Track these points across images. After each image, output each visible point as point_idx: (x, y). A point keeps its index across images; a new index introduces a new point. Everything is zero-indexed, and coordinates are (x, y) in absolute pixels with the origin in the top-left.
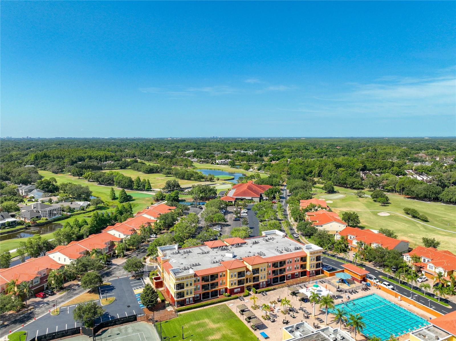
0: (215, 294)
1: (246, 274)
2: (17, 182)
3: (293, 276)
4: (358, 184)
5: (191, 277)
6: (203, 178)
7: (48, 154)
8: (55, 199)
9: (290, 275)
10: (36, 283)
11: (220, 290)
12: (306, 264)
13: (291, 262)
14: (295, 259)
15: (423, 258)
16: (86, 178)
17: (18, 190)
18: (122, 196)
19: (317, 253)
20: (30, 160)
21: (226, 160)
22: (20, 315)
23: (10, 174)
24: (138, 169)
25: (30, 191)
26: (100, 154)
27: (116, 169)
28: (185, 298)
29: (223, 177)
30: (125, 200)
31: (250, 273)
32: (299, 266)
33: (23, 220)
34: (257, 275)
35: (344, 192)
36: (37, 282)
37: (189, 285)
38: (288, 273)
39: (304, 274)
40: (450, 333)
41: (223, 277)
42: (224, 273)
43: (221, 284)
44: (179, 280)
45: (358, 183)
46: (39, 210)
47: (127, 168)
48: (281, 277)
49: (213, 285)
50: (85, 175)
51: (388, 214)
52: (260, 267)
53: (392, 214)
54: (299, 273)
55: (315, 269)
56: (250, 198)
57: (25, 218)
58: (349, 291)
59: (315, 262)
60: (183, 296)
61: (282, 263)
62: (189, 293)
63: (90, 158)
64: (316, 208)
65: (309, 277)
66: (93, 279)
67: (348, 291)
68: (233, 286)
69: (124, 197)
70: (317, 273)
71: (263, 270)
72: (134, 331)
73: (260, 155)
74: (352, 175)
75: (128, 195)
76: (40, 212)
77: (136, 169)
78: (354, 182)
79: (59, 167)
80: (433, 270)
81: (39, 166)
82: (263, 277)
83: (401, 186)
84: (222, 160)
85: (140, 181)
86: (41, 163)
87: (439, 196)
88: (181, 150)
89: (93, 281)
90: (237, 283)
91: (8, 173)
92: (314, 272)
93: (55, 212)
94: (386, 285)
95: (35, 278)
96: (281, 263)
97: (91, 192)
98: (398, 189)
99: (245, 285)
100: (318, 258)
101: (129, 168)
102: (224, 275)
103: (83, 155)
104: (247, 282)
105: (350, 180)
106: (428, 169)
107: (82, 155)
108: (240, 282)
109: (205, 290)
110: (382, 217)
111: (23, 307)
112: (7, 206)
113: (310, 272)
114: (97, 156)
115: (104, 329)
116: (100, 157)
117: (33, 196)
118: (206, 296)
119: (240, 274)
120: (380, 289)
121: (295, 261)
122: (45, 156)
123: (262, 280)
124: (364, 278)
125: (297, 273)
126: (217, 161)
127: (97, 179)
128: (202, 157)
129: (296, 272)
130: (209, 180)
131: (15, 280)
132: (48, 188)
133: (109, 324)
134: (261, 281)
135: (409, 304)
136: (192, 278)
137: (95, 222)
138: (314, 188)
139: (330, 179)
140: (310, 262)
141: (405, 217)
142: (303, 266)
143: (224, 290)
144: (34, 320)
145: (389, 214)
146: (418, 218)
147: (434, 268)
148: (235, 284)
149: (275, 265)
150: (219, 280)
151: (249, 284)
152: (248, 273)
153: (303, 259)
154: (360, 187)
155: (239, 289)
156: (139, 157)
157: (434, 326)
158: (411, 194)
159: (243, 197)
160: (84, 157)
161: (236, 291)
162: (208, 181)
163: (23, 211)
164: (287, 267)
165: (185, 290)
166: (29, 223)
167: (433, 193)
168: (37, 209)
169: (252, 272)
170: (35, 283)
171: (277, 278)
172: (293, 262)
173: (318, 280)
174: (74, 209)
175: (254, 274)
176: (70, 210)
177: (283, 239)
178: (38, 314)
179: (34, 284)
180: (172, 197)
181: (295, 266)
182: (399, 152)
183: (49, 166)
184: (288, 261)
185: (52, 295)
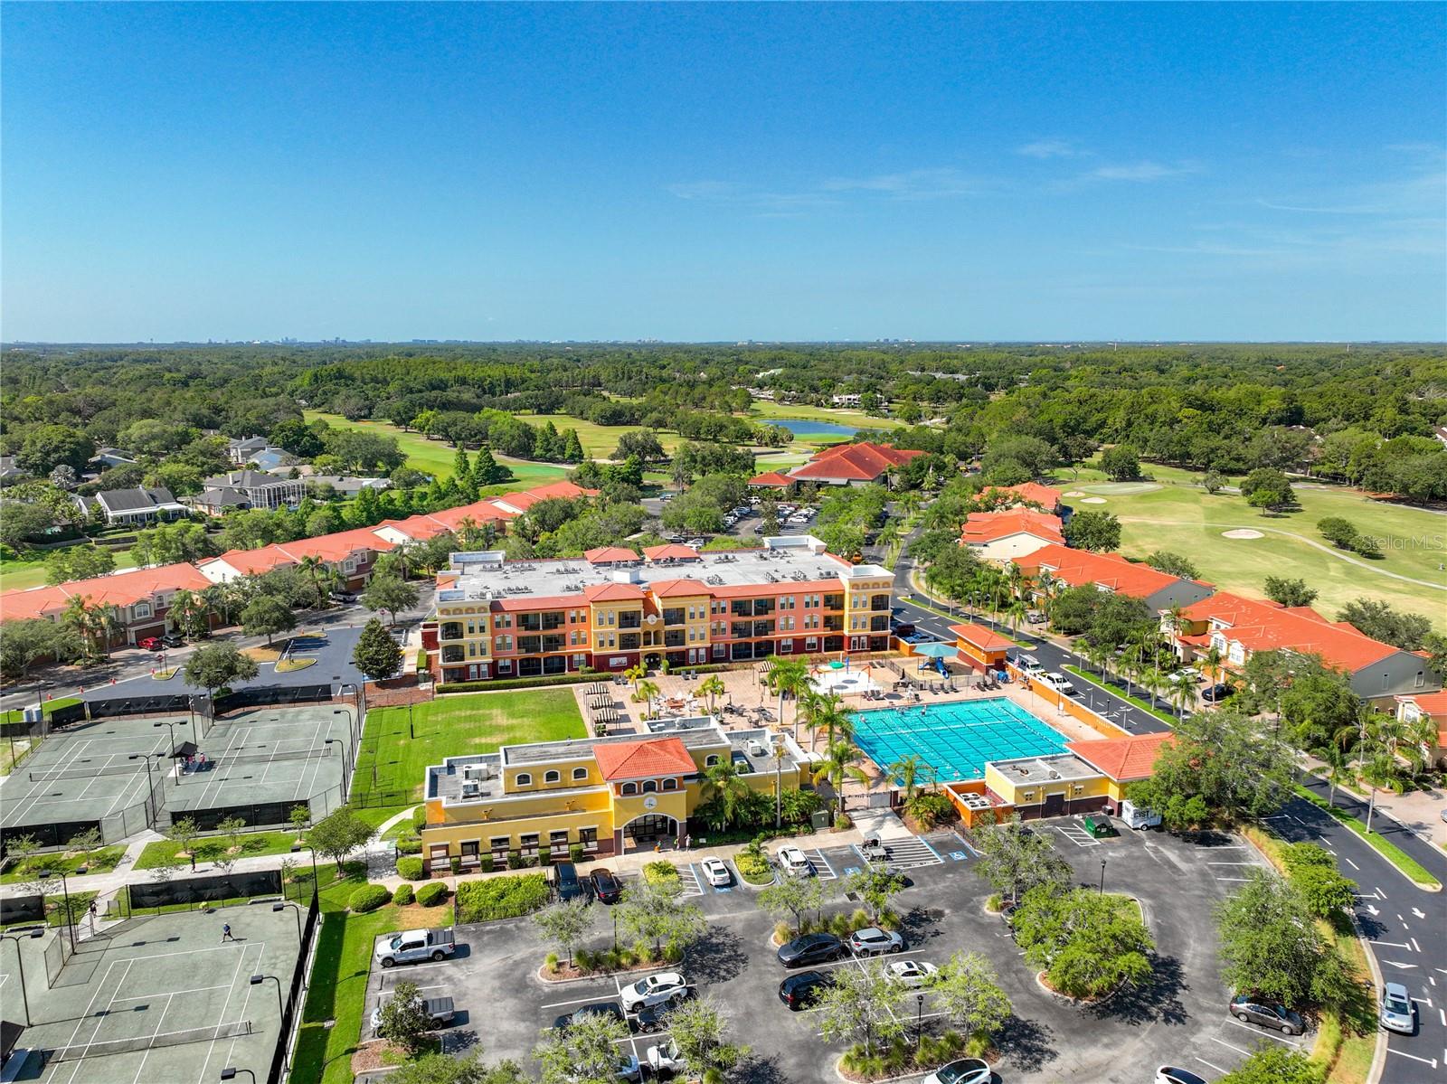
0: (557, 666)
1: (642, 619)
2: (234, 431)
3: (800, 646)
4: (1227, 457)
5: (482, 609)
6: (751, 435)
7: (348, 371)
8: (306, 470)
9: (790, 642)
10: (143, 617)
11: (571, 658)
12: (842, 617)
13: (792, 606)
14: (807, 599)
15: (1215, 623)
16: (421, 429)
17: (228, 450)
18: (481, 468)
19: (876, 585)
20: (301, 386)
22: (88, 673)
23: (224, 413)
24: (582, 413)
25: (255, 450)
26: (492, 374)
27: (523, 414)
28: (467, 661)
29: (820, 439)
30: (488, 480)
31: (655, 619)
32: (819, 618)
33: (206, 510)
34: (678, 626)
35: (1170, 480)
36: (146, 613)
37: (477, 629)
38: (782, 635)
39: (835, 643)
40: (1099, 769)
41: (578, 622)
42: (583, 613)
43: (574, 642)
44: (448, 614)
45: (1229, 453)
46: (246, 486)
47: (557, 411)
48: (758, 645)
49: (554, 642)
50: (419, 420)
51: (1257, 536)
52: (690, 607)
53: (1269, 535)
54: (819, 639)
55: (870, 633)
56: (844, 481)
57: (210, 506)
58: (931, 686)
59: (869, 613)
60: (462, 659)
61: (765, 605)
62: (478, 651)
63: (463, 381)
65: (849, 653)
66: (265, 612)
67: (927, 687)
68: (606, 649)
69: (487, 471)
70: (876, 645)
71: (697, 616)
72: (313, 717)
73: (984, 384)
74: (1214, 429)
75: (498, 464)
76: (249, 492)
77: (577, 412)
79: (362, 402)
81: (317, 400)
82: (698, 635)
83: (1363, 461)
84: (852, 397)
85: (556, 434)
86: (320, 391)
88: (746, 371)
89: (267, 616)
90: (617, 643)
91: (217, 411)
92: (864, 639)
93: (292, 498)
94: (1052, 679)
95: (138, 604)
96: (759, 602)
97: (405, 456)
98: (1352, 470)
99: (643, 650)
100: (878, 603)
101: (563, 411)
102: (583, 619)
103: (444, 375)
104: (647, 643)
105: (1199, 445)
107: (442, 375)
108: (627, 641)
109: (527, 652)
110: (1231, 540)
111: (102, 661)
112: (170, 477)
113: (850, 638)
114: (482, 380)
115: (246, 709)
116: (491, 383)
117: (257, 462)
118: (529, 667)
119: (628, 619)
120: (1031, 688)
121: (807, 604)
122: (340, 375)
123: (696, 644)
124: (1002, 661)
125: (814, 640)
126: (836, 399)
127: (445, 430)
128: (794, 385)
129: (811, 636)
130: (768, 440)
131: (83, 597)
132: (297, 442)
133: (260, 700)
134: (690, 644)
135: (1082, 724)
136: (485, 612)
137: (365, 514)
138: (1084, 467)
139: (1146, 441)
140: (850, 610)
141: (1309, 545)
142: (833, 620)
143: (583, 657)
144: (111, 684)
145: (1261, 535)
146: (1353, 549)
147: (1225, 646)
148: (612, 643)
149: (740, 607)
150: (570, 631)
151: (652, 648)
152: (652, 619)
153: (834, 601)
154: (1233, 465)
155: (624, 660)
156: (611, 384)
157: (1076, 757)
158: (1387, 483)
159: (822, 479)
160: (447, 381)
161: (613, 662)
162: (766, 445)
163: (210, 489)
164: (779, 617)
165: (467, 641)
166: (219, 519)
168: (242, 484)
169: (661, 618)
170: (140, 614)
171: (748, 645)
172: (799, 606)
174: (345, 493)
175: (667, 623)
176: (334, 495)
177: (818, 557)
178: (125, 677)
179: (137, 618)
180: (619, 474)
181: (807, 620)
183: (338, 401)
184: (782, 600)
185: (176, 647)
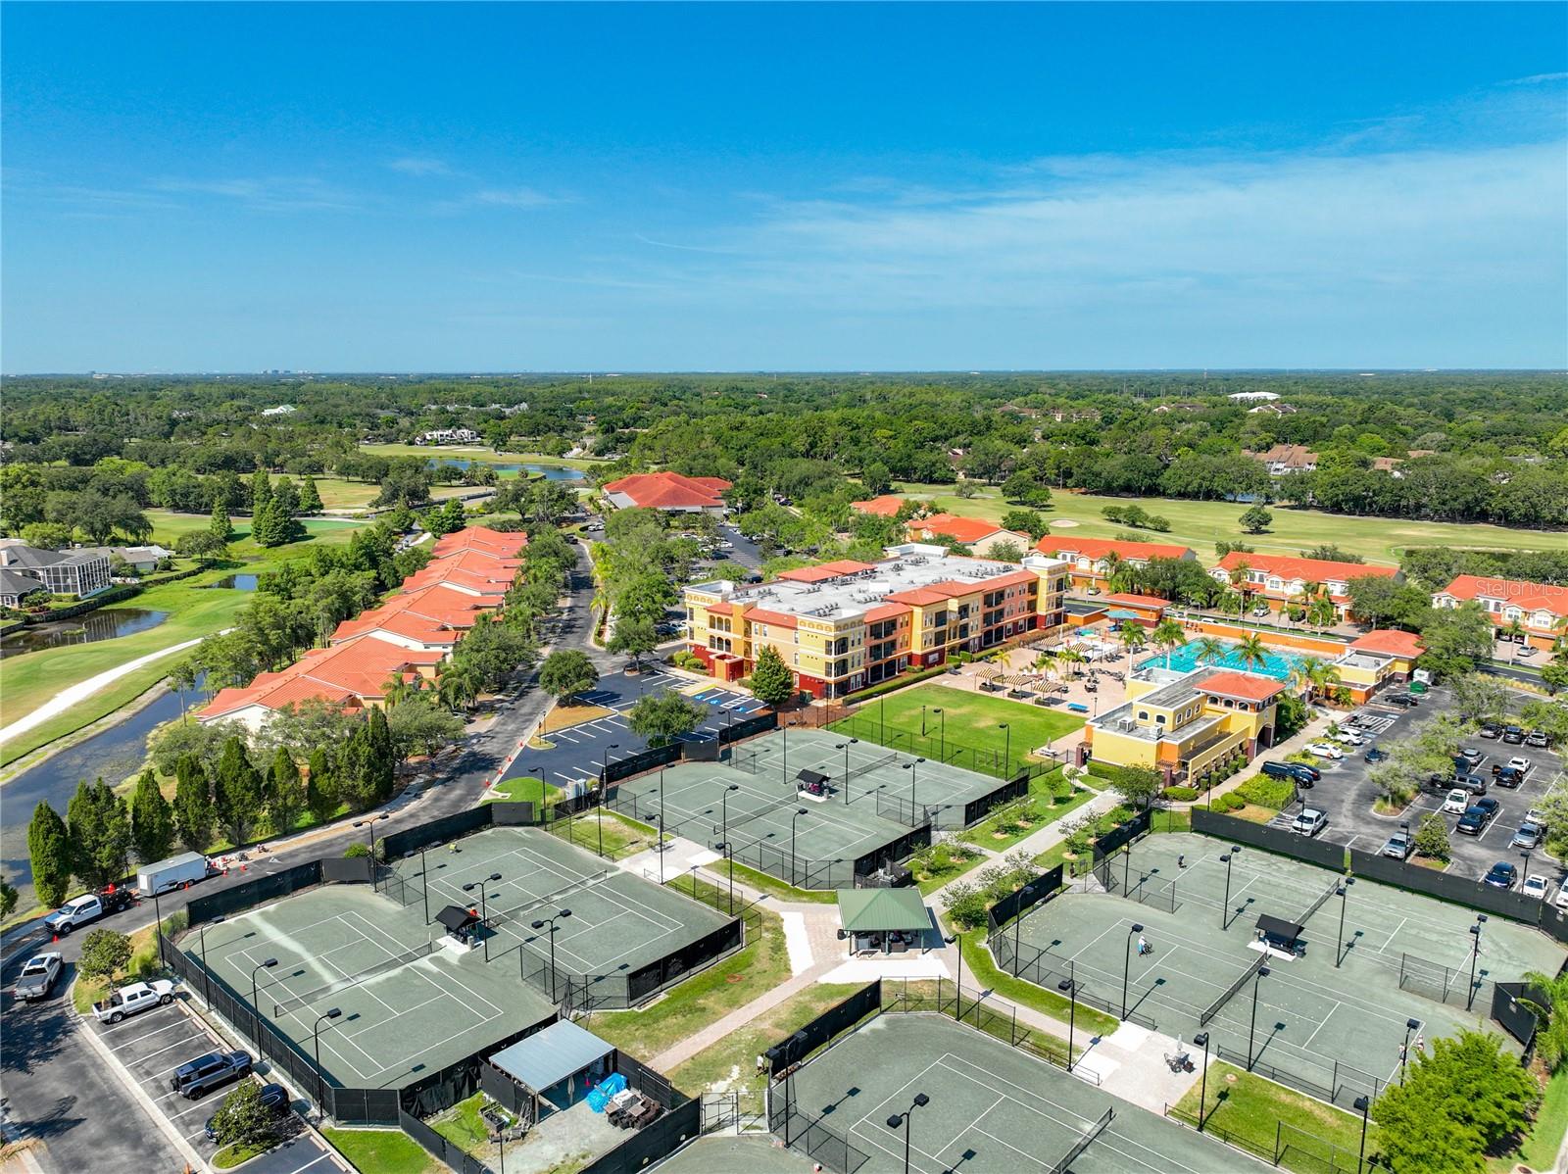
0: (891, 669)
1: (947, 618)
3: (1017, 629)
5: (860, 623)
6: (460, 476)
9: (1011, 626)
11: (899, 660)
12: (1036, 601)
14: (1017, 589)
18: (277, 524)
19: (1059, 570)
21: (454, 432)
28: (849, 674)
30: (286, 537)
32: (1025, 604)
34: (965, 621)
37: (856, 642)
38: (1007, 621)
39: (1033, 623)
41: (905, 628)
42: (909, 617)
43: (902, 645)
44: (838, 630)
48: (997, 631)
49: (888, 647)
51: (1075, 524)
53: (1082, 523)
54: (1028, 619)
55: (1054, 611)
56: (699, 509)
59: (1055, 594)
60: (846, 671)
61: (1001, 595)
62: (856, 663)
64: (922, 512)
65: (1045, 629)
68: (928, 647)
69: (286, 527)
70: (1057, 620)
76: (41, 573)
78: (934, 464)
80: (1280, 589)
82: (975, 627)
84: (441, 433)
87: (1159, 481)
90: (933, 641)
92: (1052, 617)
96: (997, 595)
98: (1051, 474)
99: (947, 644)
102: (909, 623)
104: (950, 637)
106: (1077, 432)
108: (939, 637)
109: (875, 659)
113: (1045, 617)
118: (876, 673)
119: (938, 618)
121: (1017, 593)
123: (975, 634)
124: (1162, 616)
125: (1023, 622)
126: (428, 436)
129: (1021, 618)
130: (481, 480)
136: (862, 625)
141: (1119, 529)
142: (1032, 603)
146: (1145, 527)
147: (1281, 584)
148: (930, 642)
149: (987, 600)
151: (953, 642)
152: (951, 617)
153: (1033, 588)
155: (936, 655)
157: (1358, 653)
161: (930, 658)
162: (476, 484)
164: (1006, 605)
165: (850, 655)
166: (21, 611)
167: (1145, 473)
169: (956, 615)
171: (992, 632)
172: (1015, 595)
173: (1071, 632)
174: (134, 566)
175: (961, 619)
177: (948, 560)
180: (447, 518)
181: (1020, 605)
182: (959, 400)
184: (1006, 591)
